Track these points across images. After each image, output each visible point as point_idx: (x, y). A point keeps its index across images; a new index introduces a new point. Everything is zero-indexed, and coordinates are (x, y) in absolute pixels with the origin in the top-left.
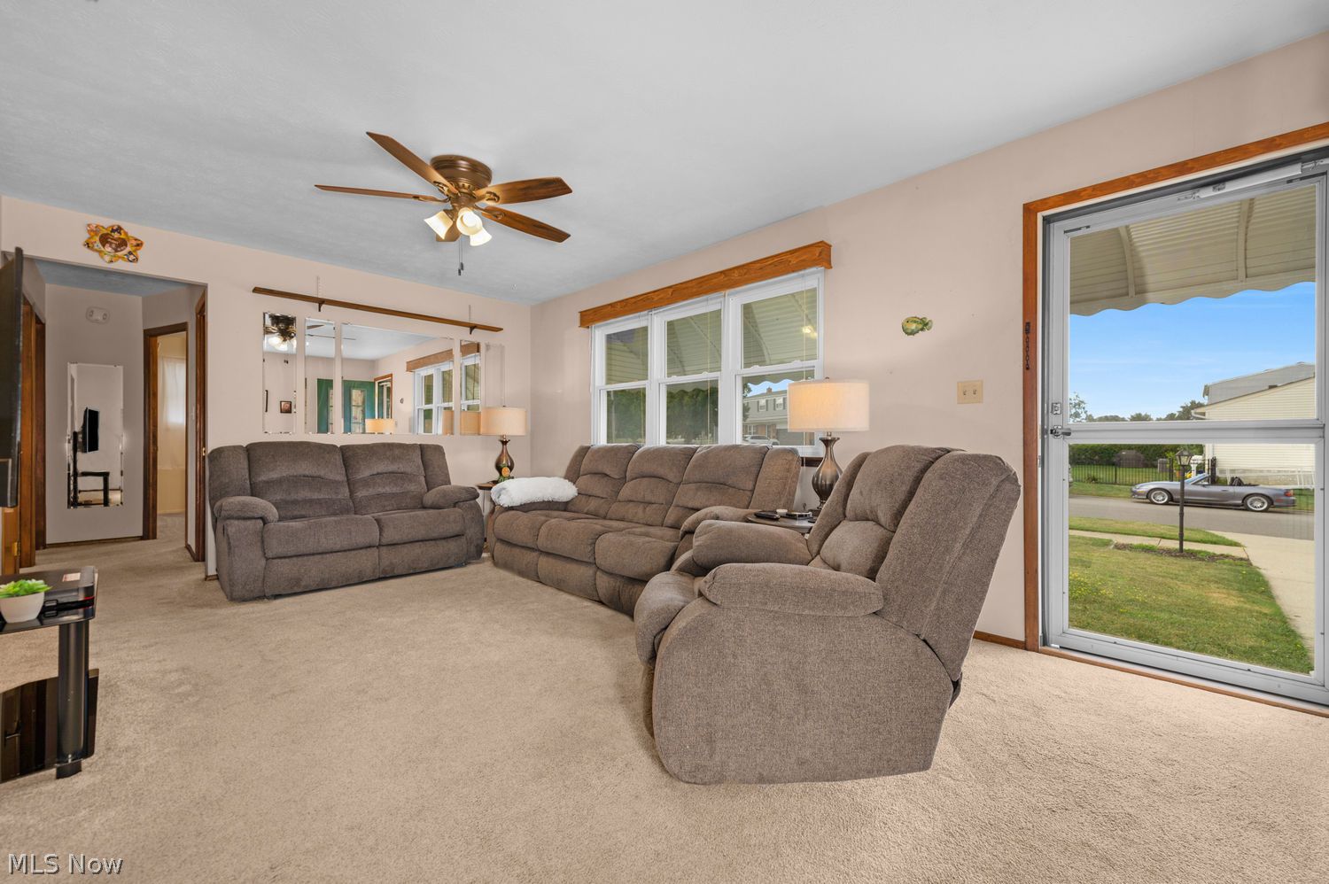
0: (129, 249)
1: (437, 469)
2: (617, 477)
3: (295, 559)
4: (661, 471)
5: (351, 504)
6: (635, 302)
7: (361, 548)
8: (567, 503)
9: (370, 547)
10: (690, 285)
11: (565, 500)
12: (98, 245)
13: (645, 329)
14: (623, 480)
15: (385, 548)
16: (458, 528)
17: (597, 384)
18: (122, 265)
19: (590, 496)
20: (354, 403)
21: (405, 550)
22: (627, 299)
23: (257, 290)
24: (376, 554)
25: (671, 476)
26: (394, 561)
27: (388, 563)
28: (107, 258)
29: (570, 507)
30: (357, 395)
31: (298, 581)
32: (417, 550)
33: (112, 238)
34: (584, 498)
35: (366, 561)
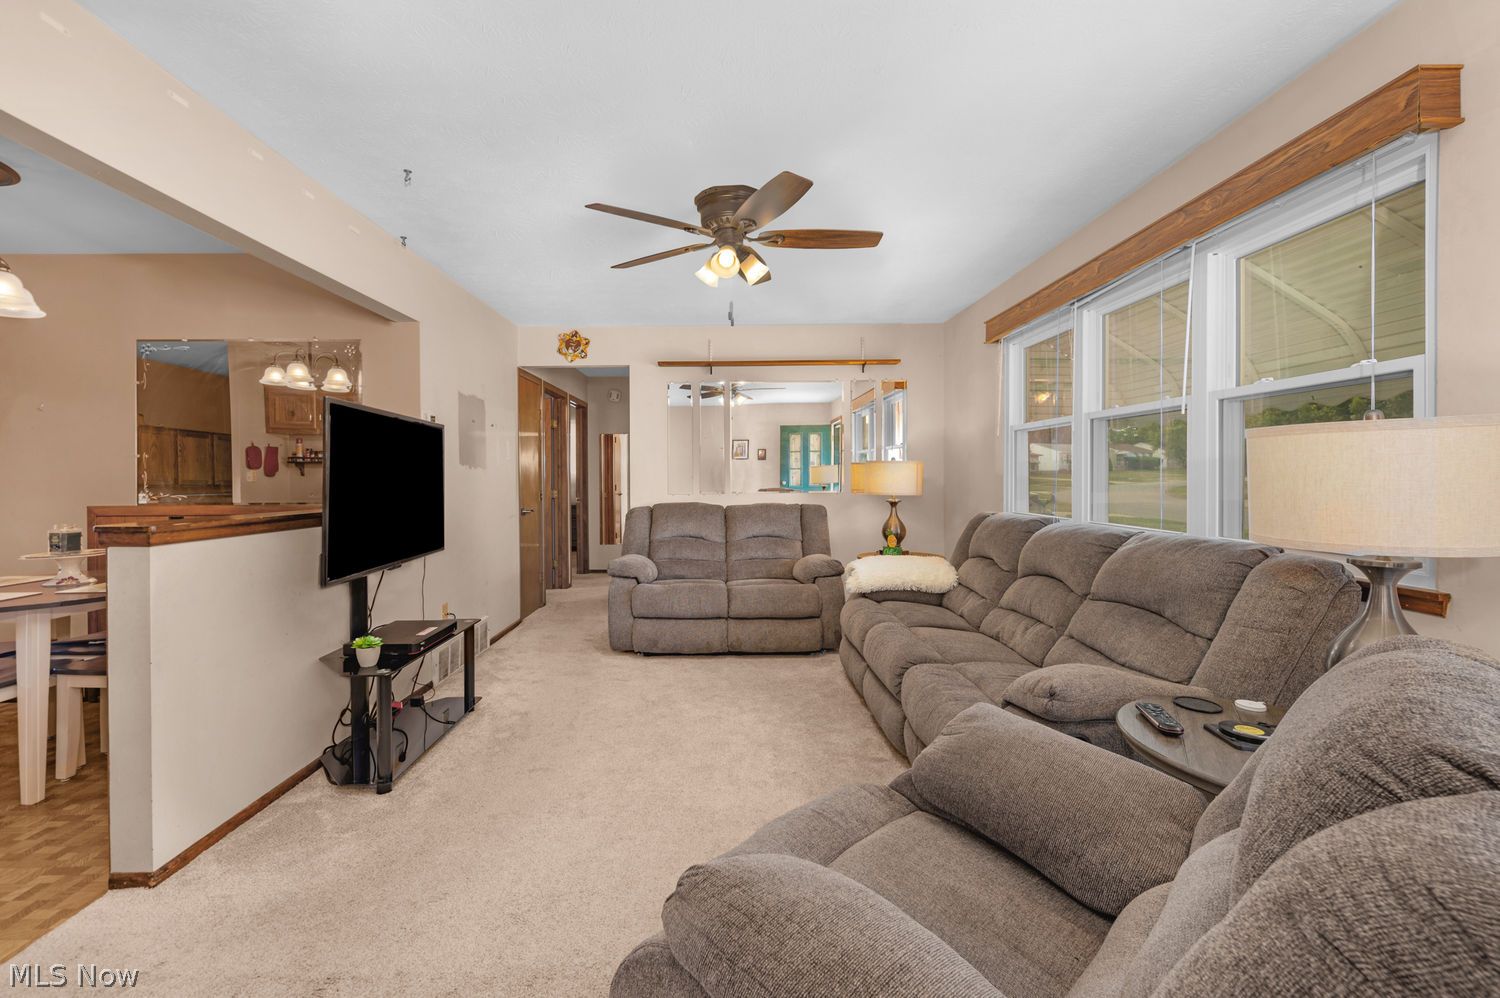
0: (581, 348)
1: (814, 534)
2: (1006, 569)
3: (655, 620)
4: (1059, 571)
5: (724, 567)
6: (1049, 296)
7: (712, 618)
8: (942, 595)
9: (720, 618)
10: (1127, 247)
11: (937, 591)
12: (564, 350)
13: (1067, 334)
14: (1013, 574)
15: (732, 621)
16: (811, 609)
17: (1011, 424)
18: (579, 363)
19: (972, 590)
20: (811, 449)
21: (752, 626)
22: (1038, 293)
23: (661, 364)
24: (724, 627)
25: (1071, 582)
26: (741, 637)
27: (735, 638)
28: (570, 359)
29: (945, 601)
30: (815, 441)
31: (655, 643)
32: (765, 627)
33: (573, 343)
34: (962, 592)
35: (712, 633)
